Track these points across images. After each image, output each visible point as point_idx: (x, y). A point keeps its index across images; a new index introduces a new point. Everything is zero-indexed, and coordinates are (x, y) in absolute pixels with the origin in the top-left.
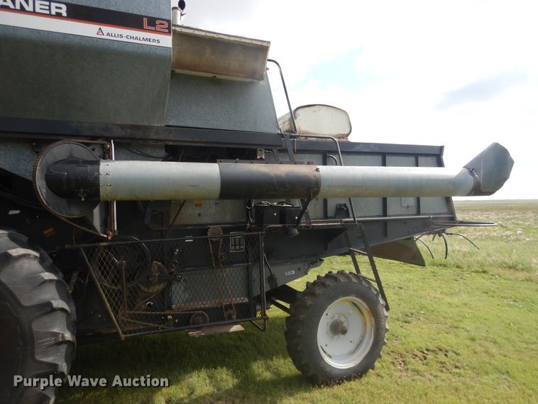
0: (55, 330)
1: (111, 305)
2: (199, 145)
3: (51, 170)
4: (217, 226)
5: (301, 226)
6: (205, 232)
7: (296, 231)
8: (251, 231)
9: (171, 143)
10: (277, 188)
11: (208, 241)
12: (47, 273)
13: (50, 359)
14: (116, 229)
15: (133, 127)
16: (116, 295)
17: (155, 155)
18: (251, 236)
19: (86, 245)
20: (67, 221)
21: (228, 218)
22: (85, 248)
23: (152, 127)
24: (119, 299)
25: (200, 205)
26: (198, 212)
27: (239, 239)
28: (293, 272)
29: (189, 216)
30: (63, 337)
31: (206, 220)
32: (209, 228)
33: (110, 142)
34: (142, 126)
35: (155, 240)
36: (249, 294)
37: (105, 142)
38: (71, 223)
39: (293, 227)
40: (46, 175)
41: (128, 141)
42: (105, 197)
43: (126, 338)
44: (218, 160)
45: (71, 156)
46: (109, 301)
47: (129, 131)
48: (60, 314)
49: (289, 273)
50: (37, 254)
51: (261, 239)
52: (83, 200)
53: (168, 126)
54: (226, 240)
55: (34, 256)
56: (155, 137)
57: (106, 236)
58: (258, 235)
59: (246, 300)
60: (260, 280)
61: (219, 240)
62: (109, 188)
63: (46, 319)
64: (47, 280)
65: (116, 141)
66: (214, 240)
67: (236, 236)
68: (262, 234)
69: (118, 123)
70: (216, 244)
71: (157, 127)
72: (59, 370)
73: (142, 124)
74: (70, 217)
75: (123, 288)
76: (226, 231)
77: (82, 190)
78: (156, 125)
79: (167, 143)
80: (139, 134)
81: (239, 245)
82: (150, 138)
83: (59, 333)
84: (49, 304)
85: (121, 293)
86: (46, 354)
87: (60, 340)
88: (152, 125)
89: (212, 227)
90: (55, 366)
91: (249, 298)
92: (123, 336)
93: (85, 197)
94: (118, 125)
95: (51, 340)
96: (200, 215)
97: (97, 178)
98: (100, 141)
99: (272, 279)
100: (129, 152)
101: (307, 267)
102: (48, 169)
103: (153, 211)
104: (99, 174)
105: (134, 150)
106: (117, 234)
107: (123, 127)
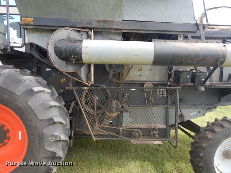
0: (56, 134)
1: (89, 122)
2: (142, 32)
3: (57, 44)
4: (150, 83)
5: (206, 86)
6: (143, 85)
7: (203, 89)
8: (171, 87)
9: (125, 31)
10: (193, 58)
11: (144, 90)
12: (53, 102)
13: (52, 149)
14: (93, 80)
15: (104, 22)
16: (92, 117)
17: (116, 39)
18: (171, 89)
19: (77, 88)
20: (66, 74)
21: (157, 78)
22: (76, 90)
23: (114, 22)
24: (93, 119)
25: (141, 70)
26: (139, 74)
27: (163, 91)
28: (195, 113)
29: (134, 76)
30: (60, 138)
31: (143, 78)
32: (145, 83)
33: (92, 31)
34: (109, 21)
35: (113, 88)
36: (166, 123)
37: (88, 31)
38: (68, 75)
39: (200, 85)
40: (54, 47)
41: (101, 30)
42: (85, 61)
43: (96, 140)
44: (153, 40)
45: (69, 37)
46: (88, 119)
47: (102, 24)
48: (59, 125)
49: (193, 114)
50: (49, 91)
51: (178, 92)
52: (74, 62)
53: (123, 20)
54: (155, 91)
55: (47, 92)
56: (116, 27)
57: (87, 84)
58: (176, 89)
59: (164, 127)
60: (176, 117)
61: (151, 91)
62: (87, 55)
63: (51, 127)
64: (52, 106)
65: (95, 30)
66: (148, 90)
67: (161, 89)
68: (178, 89)
69: (96, 19)
70: (148, 93)
71: (117, 21)
72: (57, 155)
73: (109, 20)
74: (67, 72)
75: (95, 113)
76: (155, 85)
77: (73, 56)
78: (117, 20)
79: (123, 31)
80: (107, 26)
81: (163, 94)
82: (113, 28)
83: (57, 136)
84: (52, 119)
85: (94, 116)
86: (50, 146)
87: (58, 139)
88: (115, 20)
89: (147, 83)
90: (54, 153)
91: (166, 125)
92: (95, 139)
93: (75, 61)
94: (95, 20)
95: (54, 139)
96: (140, 75)
97: (81, 49)
98: (86, 30)
99: (181, 116)
100: (102, 37)
101: (205, 111)
102: (55, 44)
103: (114, 72)
104: (82, 47)
105: (105, 36)
106: (93, 83)
107: (98, 22)
